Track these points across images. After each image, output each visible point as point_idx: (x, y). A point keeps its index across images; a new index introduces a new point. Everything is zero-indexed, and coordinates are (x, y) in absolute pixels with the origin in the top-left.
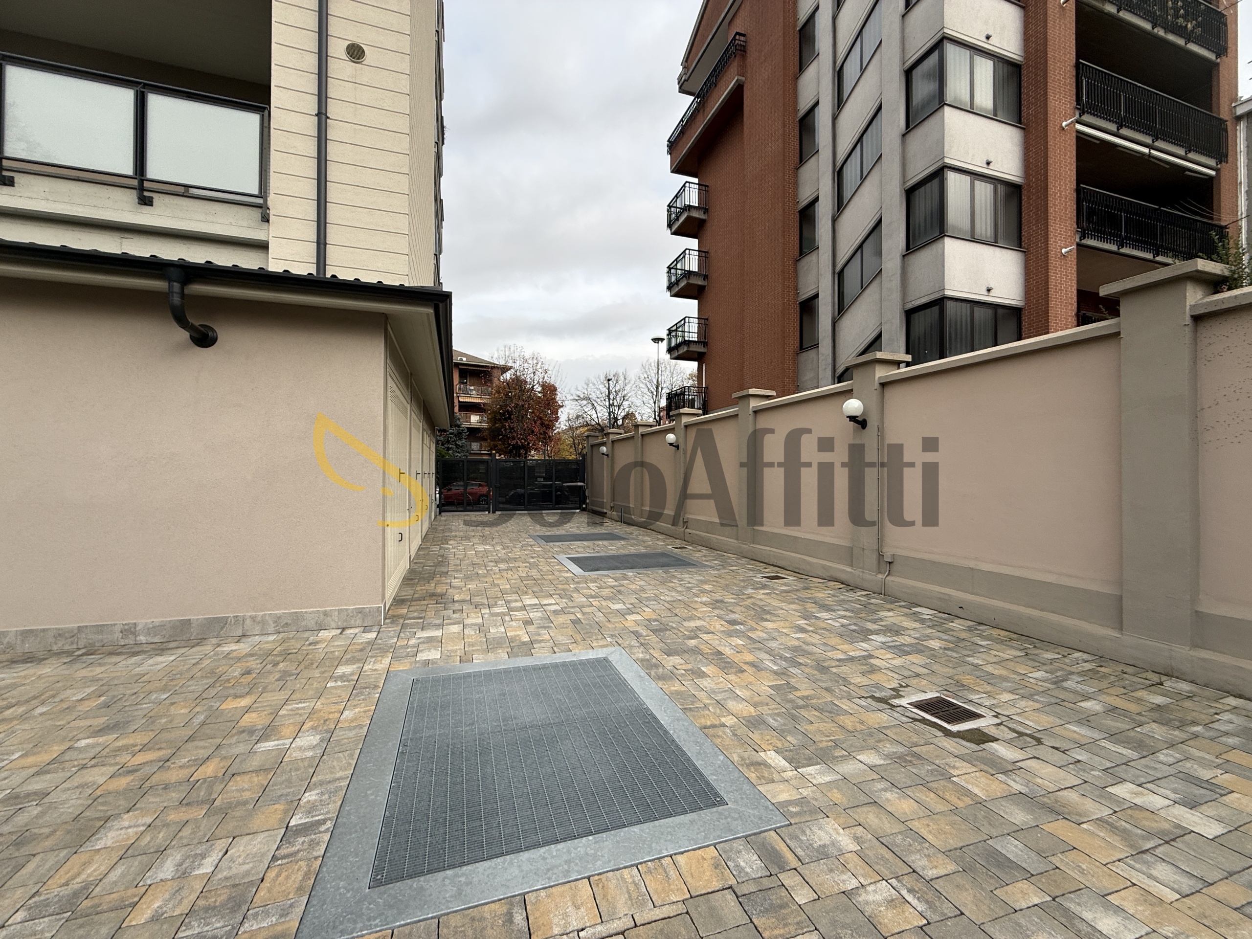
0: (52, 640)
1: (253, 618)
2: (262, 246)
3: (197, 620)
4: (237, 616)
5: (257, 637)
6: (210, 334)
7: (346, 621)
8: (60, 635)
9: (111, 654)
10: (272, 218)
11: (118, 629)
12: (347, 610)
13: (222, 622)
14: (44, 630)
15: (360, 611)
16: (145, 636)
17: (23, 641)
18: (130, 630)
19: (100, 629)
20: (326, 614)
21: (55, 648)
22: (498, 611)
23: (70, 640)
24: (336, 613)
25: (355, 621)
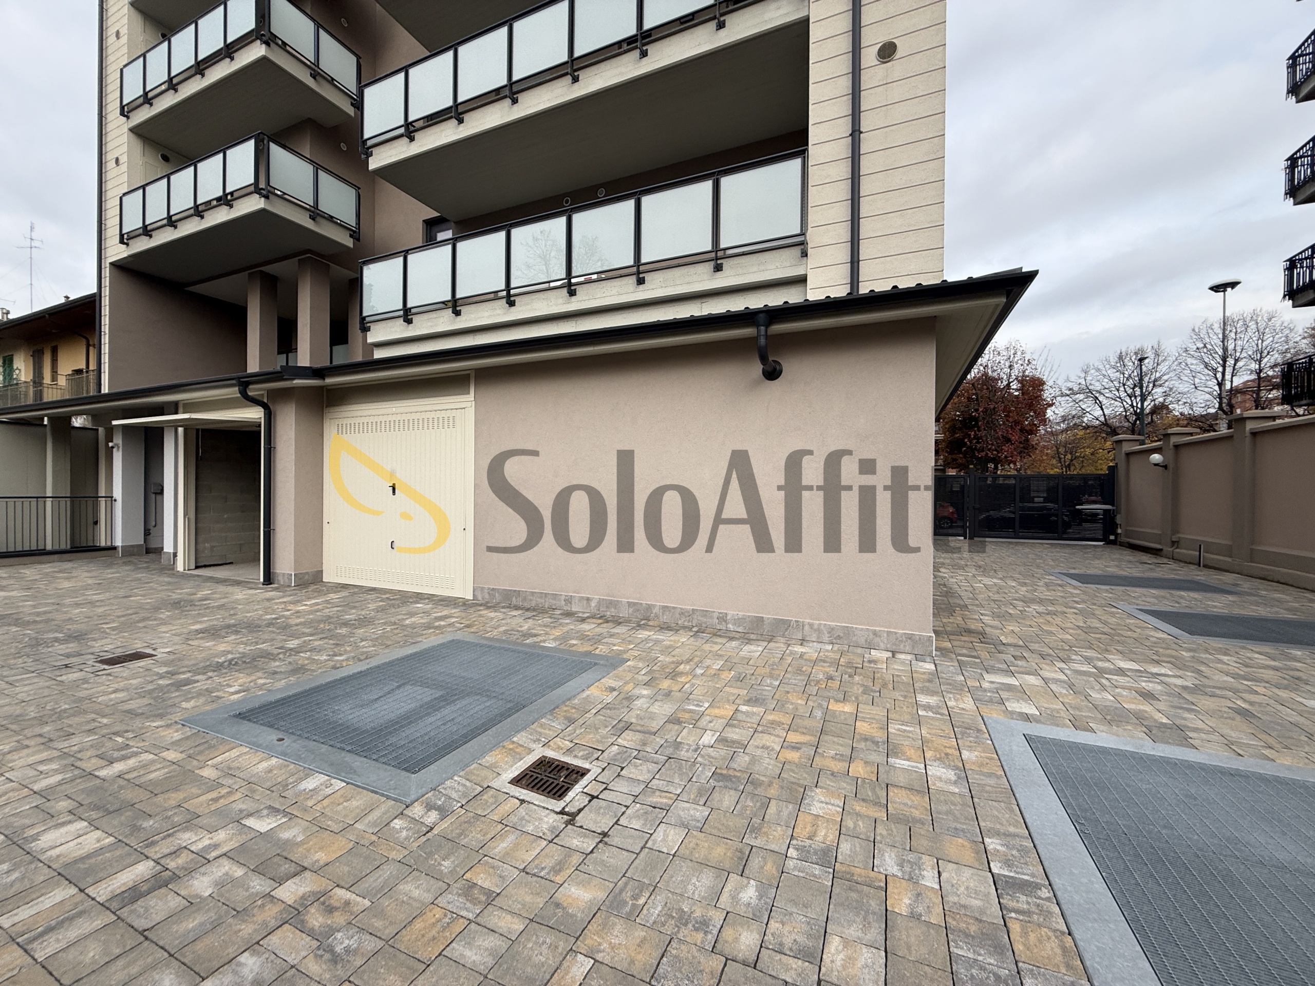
0: (677, 616)
1: (811, 625)
2: (801, 280)
3: (768, 618)
4: (798, 621)
5: (815, 644)
6: (778, 368)
7: (894, 644)
8: (682, 613)
9: (715, 635)
10: (810, 252)
11: (715, 615)
12: (896, 633)
13: (786, 624)
14: (674, 608)
15: (910, 637)
16: (733, 625)
17: (663, 614)
18: (723, 618)
19: (705, 613)
20: (875, 633)
21: (680, 623)
22: (1082, 669)
23: (688, 618)
24: (885, 635)
25: (905, 646)
